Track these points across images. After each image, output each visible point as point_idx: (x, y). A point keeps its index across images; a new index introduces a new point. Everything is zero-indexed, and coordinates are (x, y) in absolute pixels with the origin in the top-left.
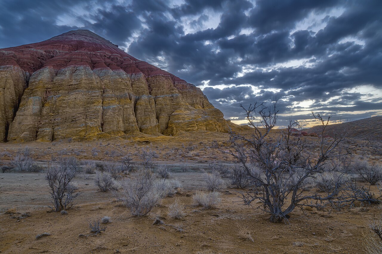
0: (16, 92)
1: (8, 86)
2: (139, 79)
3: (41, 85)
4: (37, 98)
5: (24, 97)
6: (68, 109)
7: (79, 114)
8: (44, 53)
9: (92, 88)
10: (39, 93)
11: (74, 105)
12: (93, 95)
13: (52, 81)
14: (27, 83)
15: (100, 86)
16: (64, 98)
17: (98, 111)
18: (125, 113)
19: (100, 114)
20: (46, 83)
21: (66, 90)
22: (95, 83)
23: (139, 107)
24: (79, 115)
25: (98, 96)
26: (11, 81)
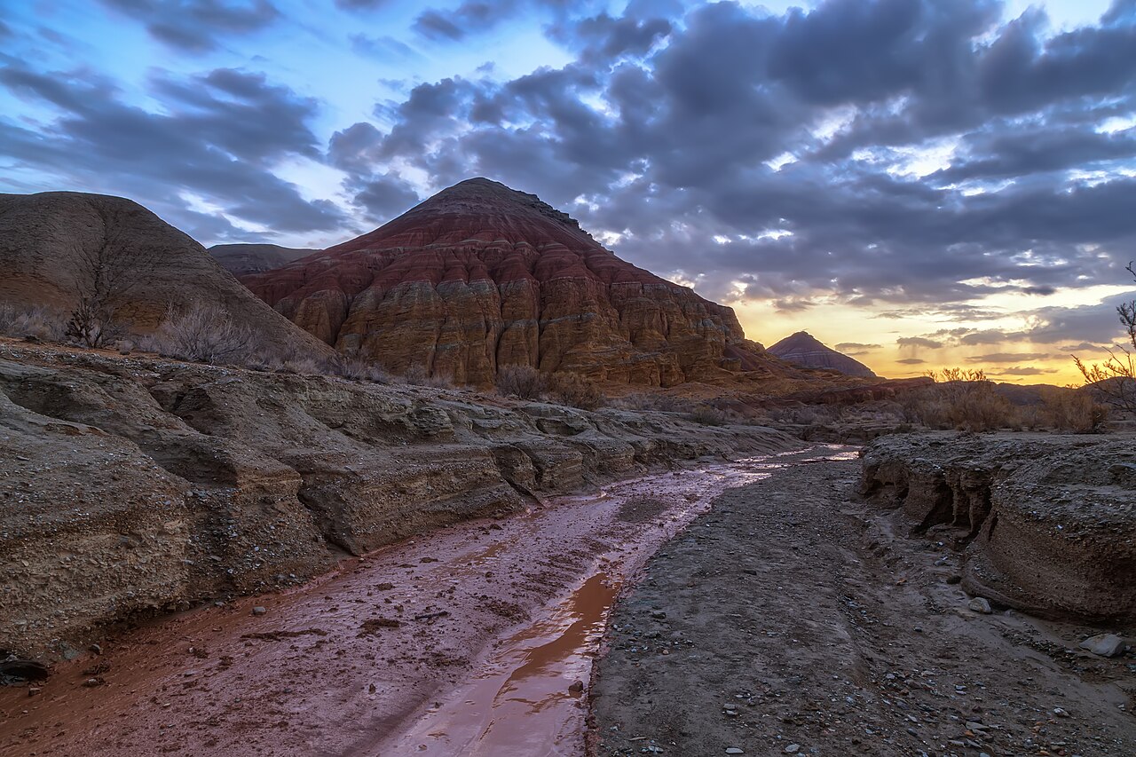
0: (331, 327)
1: (321, 321)
2: (519, 290)
3: (361, 316)
4: (353, 337)
5: (341, 334)
6: (389, 352)
7: (403, 357)
8: (378, 257)
9: (428, 318)
10: (357, 329)
11: (398, 345)
12: (426, 328)
13: (377, 308)
14: (347, 311)
15: (440, 313)
16: (387, 335)
17: (427, 353)
18: (471, 355)
19: (429, 358)
20: (369, 313)
21: (392, 322)
22: (433, 309)
23: (503, 342)
24: (401, 360)
25: (432, 330)
26: (325, 314)
